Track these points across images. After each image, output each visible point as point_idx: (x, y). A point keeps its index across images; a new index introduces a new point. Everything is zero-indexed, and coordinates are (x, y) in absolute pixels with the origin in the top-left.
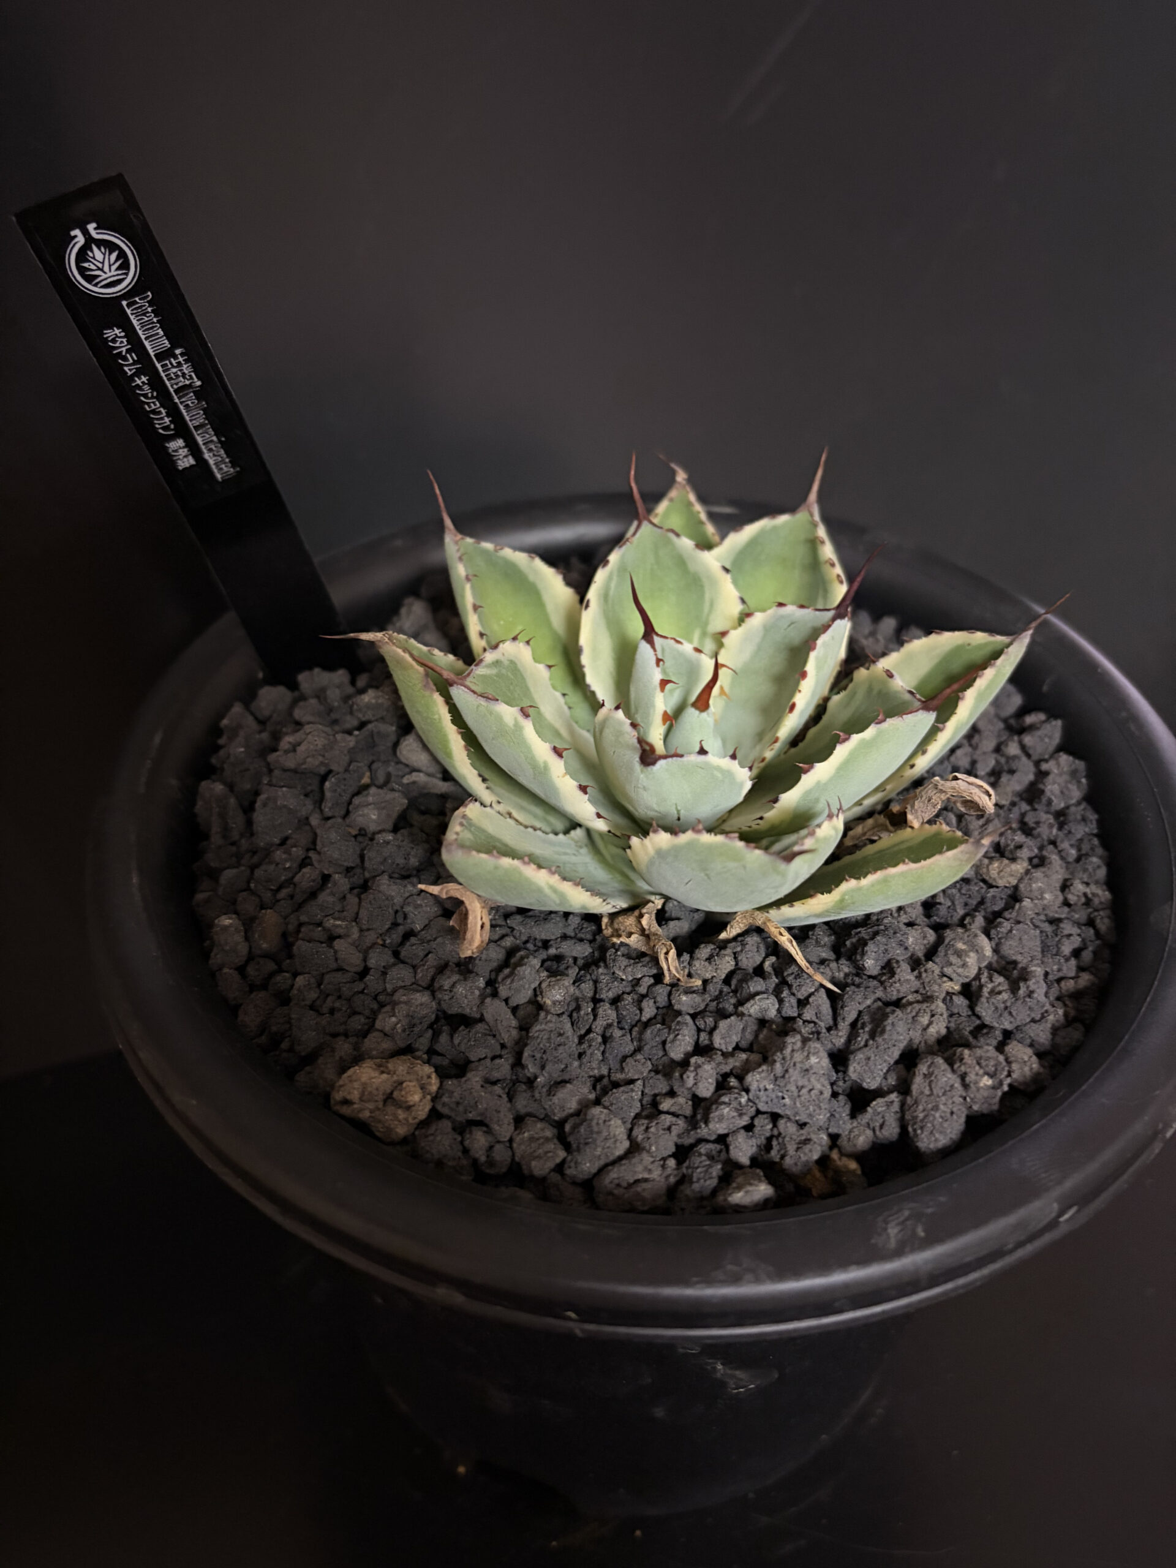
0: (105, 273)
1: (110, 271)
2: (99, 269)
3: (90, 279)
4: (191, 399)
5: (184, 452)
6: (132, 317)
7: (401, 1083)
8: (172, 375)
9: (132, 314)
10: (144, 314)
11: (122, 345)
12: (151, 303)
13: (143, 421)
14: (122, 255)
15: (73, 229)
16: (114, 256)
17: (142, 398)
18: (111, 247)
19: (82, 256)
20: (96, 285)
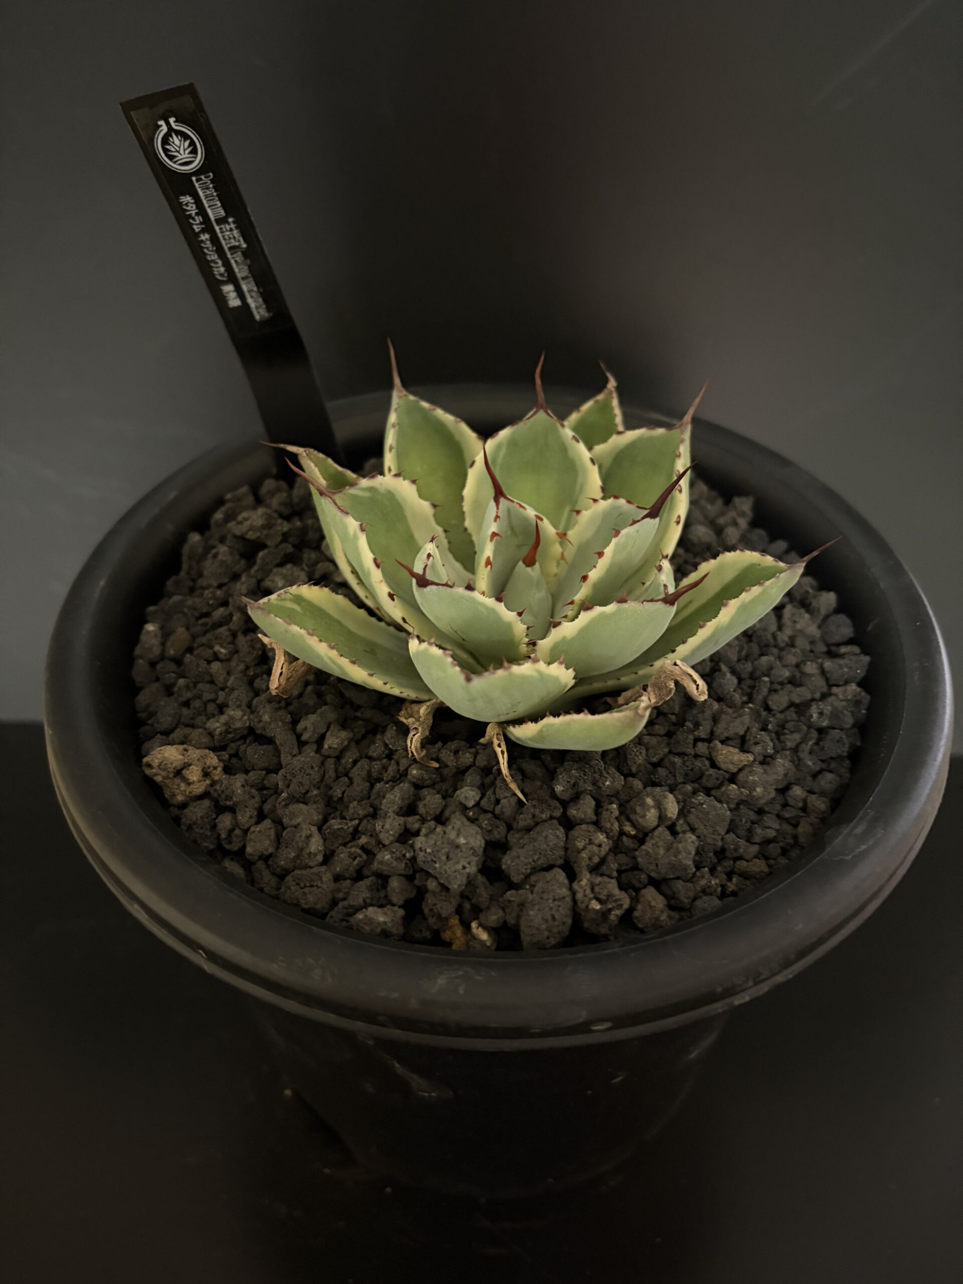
0: (181, 155)
1: (184, 154)
2: (177, 151)
3: (171, 158)
4: (239, 257)
5: (233, 295)
6: (199, 190)
7: (189, 765)
8: (227, 237)
9: (200, 187)
10: (208, 188)
11: (192, 209)
12: (212, 181)
13: (205, 268)
14: (192, 143)
15: (160, 119)
16: (187, 143)
17: (206, 251)
18: (185, 136)
19: (165, 141)
20: (175, 162)
